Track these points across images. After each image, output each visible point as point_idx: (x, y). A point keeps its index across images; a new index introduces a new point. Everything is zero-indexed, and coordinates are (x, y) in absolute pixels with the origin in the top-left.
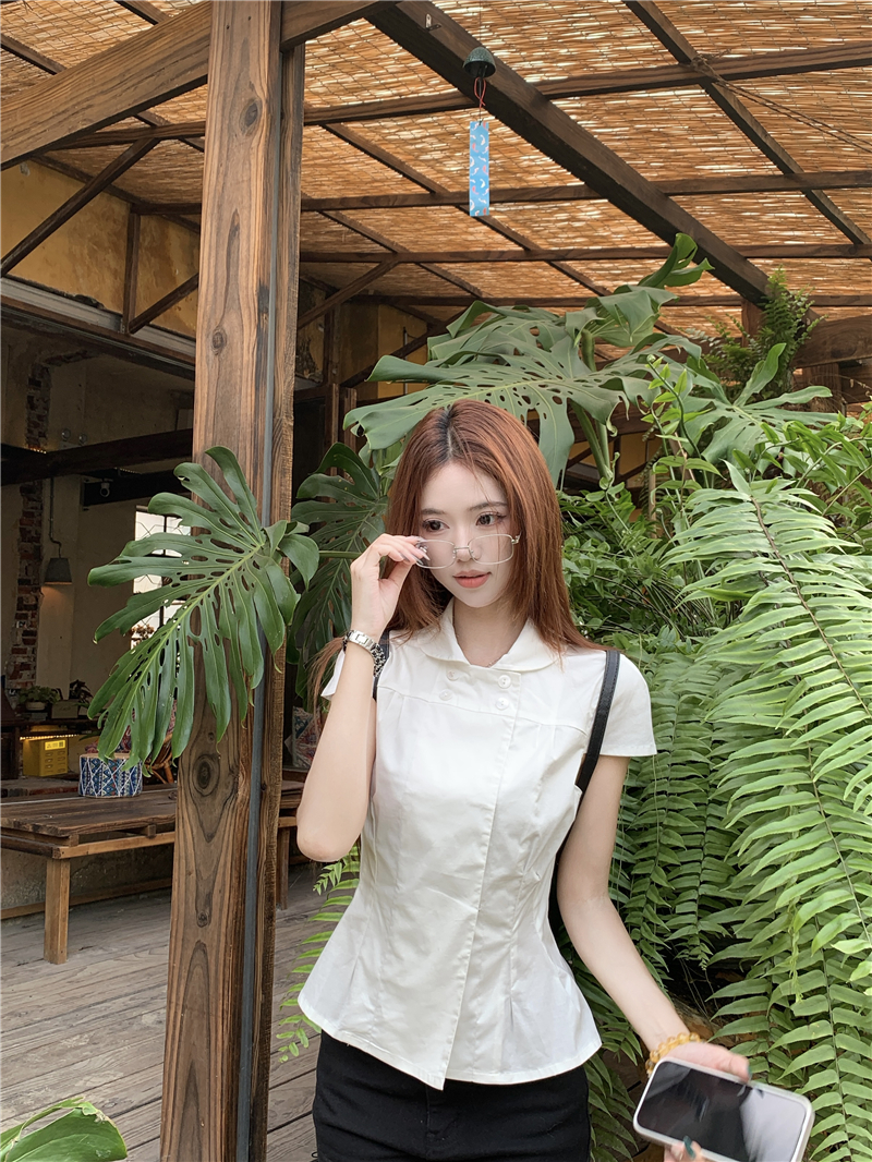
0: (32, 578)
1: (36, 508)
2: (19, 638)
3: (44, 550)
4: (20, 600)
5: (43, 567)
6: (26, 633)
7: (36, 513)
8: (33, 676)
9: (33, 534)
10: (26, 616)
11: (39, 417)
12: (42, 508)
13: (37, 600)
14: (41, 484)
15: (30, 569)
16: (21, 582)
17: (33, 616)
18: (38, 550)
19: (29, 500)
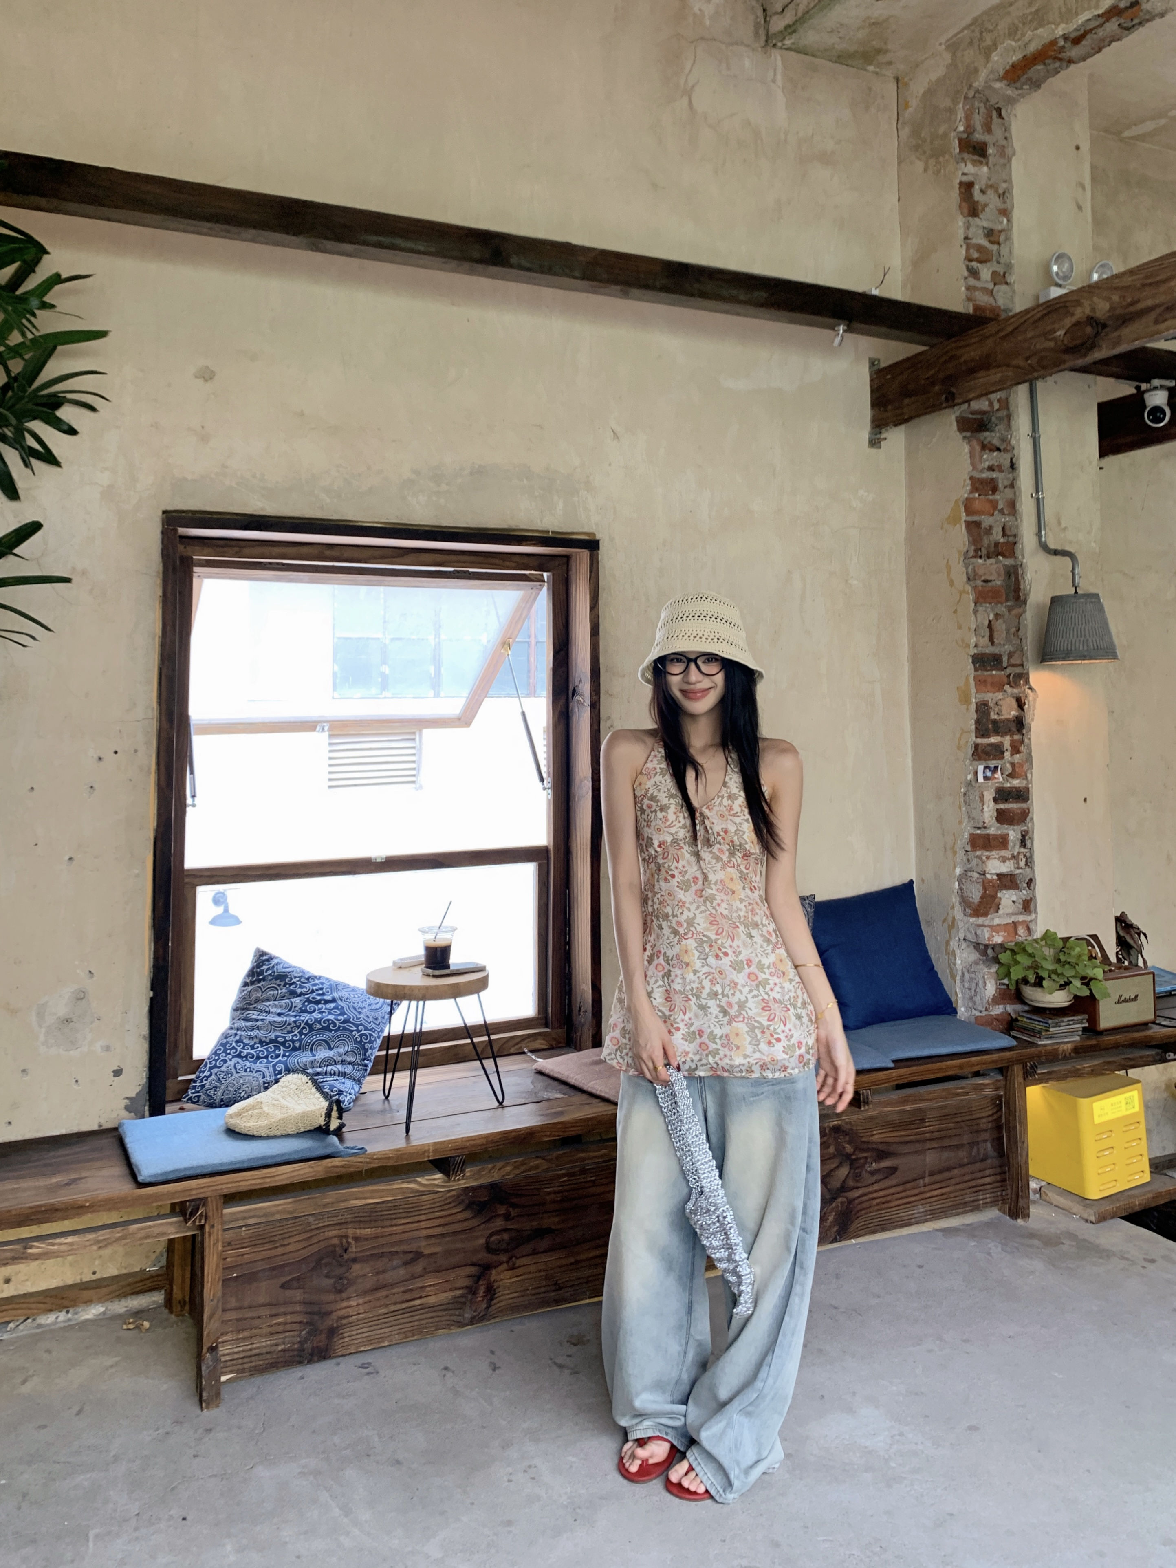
0: (1003, 649)
1: (1000, 469)
2: (989, 810)
3: (1029, 576)
4: (983, 708)
5: (1030, 619)
6: (1002, 795)
7: (1002, 479)
8: (1027, 906)
9: (997, 535)
10: (997, 751)
11: (990, 234)
12: (1013, 466)
13: (1021, 705)
14: (1005, 404)
15: (999, 626)
16: (982, 661)
17: (1016, 750)
18: (1014, 575)
19: (984, 447)
